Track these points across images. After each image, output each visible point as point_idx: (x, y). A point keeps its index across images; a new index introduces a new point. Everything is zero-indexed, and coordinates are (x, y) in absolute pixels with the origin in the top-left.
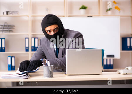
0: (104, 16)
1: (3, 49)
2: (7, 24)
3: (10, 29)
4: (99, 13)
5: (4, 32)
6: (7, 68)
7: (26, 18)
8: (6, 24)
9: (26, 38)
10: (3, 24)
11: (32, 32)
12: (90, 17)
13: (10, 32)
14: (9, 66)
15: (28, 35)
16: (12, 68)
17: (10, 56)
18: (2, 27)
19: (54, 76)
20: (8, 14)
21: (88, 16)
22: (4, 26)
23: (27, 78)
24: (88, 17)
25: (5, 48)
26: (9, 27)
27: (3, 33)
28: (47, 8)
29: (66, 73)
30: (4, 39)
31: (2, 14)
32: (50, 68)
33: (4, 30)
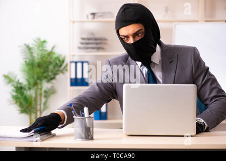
2: (94, 35)
13: (99, 51)
22: (89, 39)
26: (98, 41)
27: (87, 52)
30: (87, 62)
31: (85, 18)
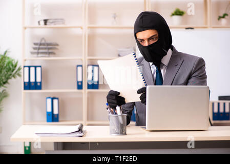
0: (214, 28)
1: (39, 84)
2: (45, 41)
3: (50, 51)
4: (206, 23)
5: (40, 55)
6: (45, 119)
7: (78, 31)
8: (43, 42)
9: (78, 66)
10: (38, 41)
11: (89, 55)
12: (190, 30)
13: (51, 55)
14: (48, 114)
15: (81, 60)
16: (53, 118)
17: (49, 98)
18: (37, 46)
19: (127, 133)
20: (48, 23)
21: (187, 29)
22: (41, 44)
23: (82, 136)
25: (41, 83)
26: (49, 47)
27: (38, 57)
28: (115, 14)
30: (40, 66)
31: (37, 25)
32: (120, 118)
33: (40, 51)
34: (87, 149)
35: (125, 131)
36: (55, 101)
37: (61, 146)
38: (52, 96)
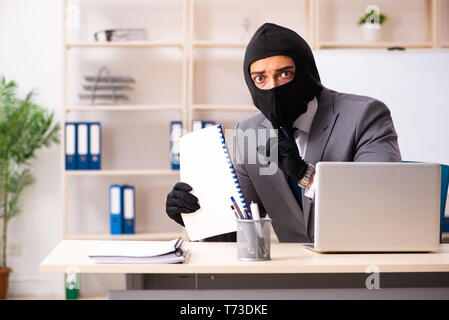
0: (444, 47)
1: (95, 159)
2: (108, 72)
3: (118, 93)
4: (429, 38)
5: (97, 101)
6: (107, 226)
7: (174, 54)
8: (104, 74)
9: (173, 123)
10: (93, 73)
11: (195, 101)
12: (396, 51)
13: (119, 102)
14: (114, 218)
15: (180, 111)
16: (123, 226)
17: (116, 186)
18: (92, 84)
19: (272, 256)
20: (113, 37)
21: (391, 49)
22: (99, 80)
23: (181, 263)
24: (391, 52)
25: (99, 156)
26: (116, 84)
27: (93, 104)
28: (247, 20)
29: (313, 246)
30: (98, 124)
31: (91, 40)
32: (258, 226)
33: (99, 93)
34: (192, 287)
35: (269, 252)
36: (128, 194)
37: (139, 282)
38: (122, 183)
